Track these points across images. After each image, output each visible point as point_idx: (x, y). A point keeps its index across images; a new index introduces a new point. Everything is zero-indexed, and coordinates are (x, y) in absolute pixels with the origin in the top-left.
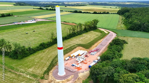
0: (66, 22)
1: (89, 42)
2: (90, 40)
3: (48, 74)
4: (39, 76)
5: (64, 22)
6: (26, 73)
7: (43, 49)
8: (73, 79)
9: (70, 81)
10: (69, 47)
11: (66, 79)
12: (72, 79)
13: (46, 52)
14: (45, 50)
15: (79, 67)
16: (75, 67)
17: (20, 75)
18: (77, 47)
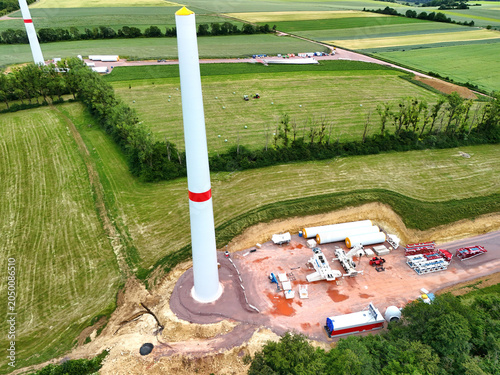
0: (437, 76)
1: (455, 196)
2: (470, 189)
3: (168, 271)
4: (141, 260)
5: (431, 74)
6: (124, 233)
7: (231, 171)
8: (219, 340)
9: (206, 343)
10: (333, 190)
11: (194, 325)
12: (219, 336)
13: (232, 185)
14: (234, 174)
15: (291, 300)
16: (273, 291)
17: (105, 233)
18: (370, 201)
